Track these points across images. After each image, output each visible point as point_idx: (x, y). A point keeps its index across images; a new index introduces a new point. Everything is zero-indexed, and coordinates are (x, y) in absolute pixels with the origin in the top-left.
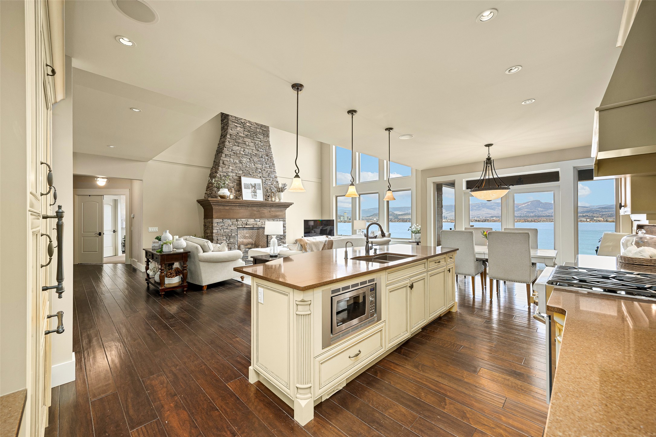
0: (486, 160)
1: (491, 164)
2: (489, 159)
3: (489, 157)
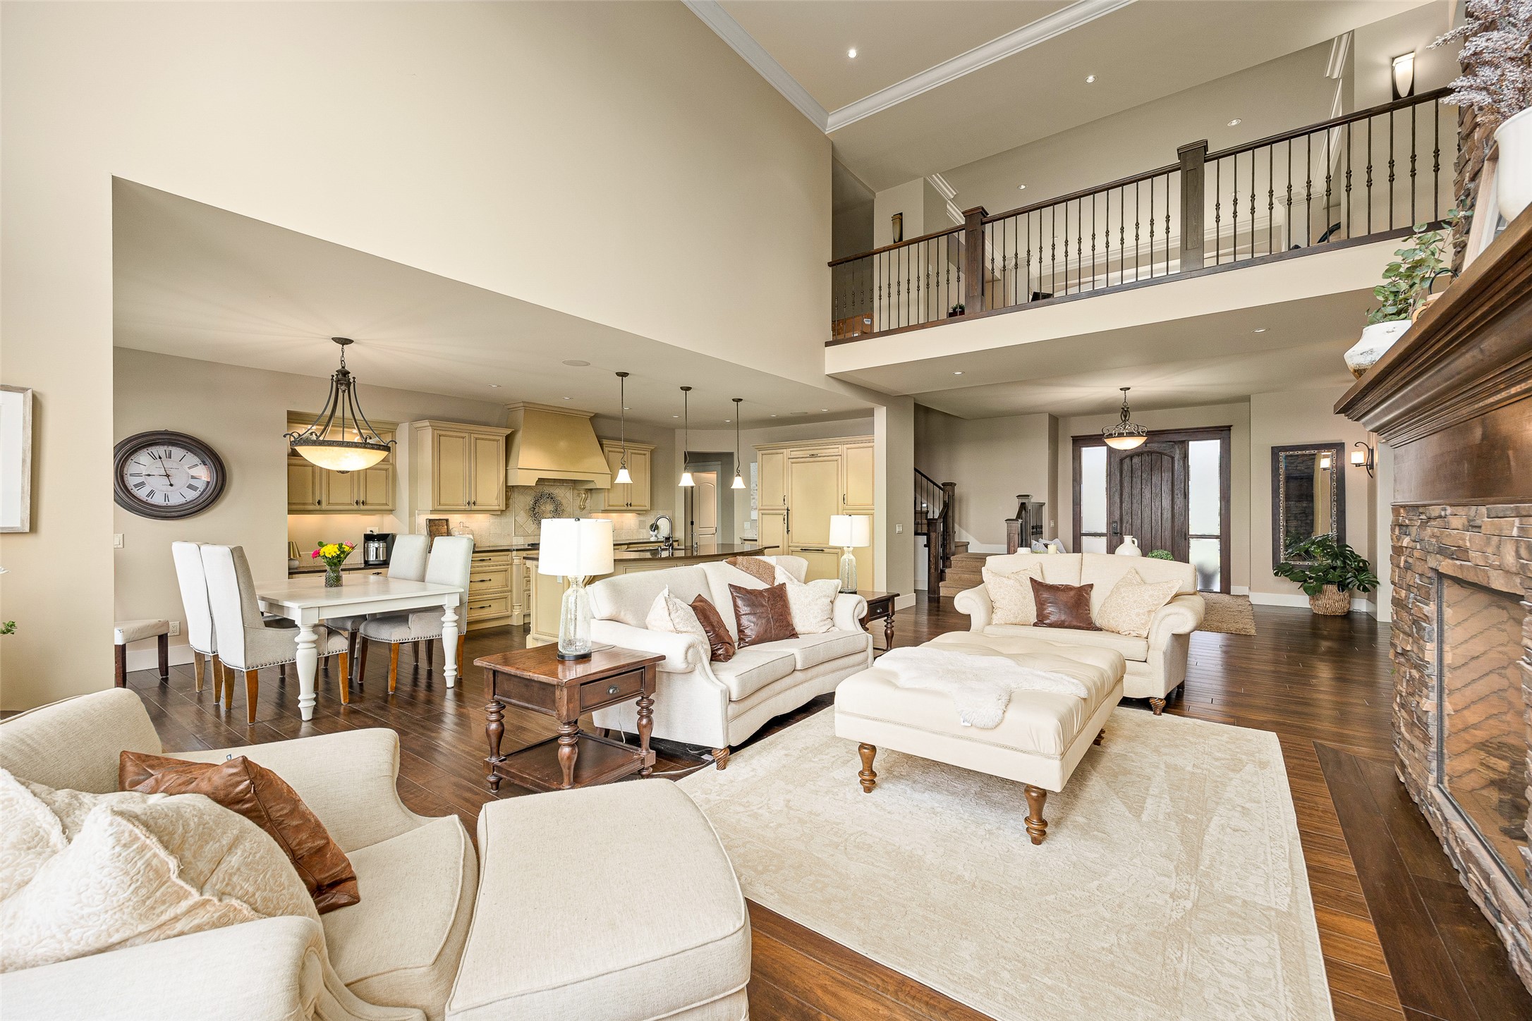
0: (337, 375)
1: (348, 384)
2: (344, 373)
3: (343, 367)
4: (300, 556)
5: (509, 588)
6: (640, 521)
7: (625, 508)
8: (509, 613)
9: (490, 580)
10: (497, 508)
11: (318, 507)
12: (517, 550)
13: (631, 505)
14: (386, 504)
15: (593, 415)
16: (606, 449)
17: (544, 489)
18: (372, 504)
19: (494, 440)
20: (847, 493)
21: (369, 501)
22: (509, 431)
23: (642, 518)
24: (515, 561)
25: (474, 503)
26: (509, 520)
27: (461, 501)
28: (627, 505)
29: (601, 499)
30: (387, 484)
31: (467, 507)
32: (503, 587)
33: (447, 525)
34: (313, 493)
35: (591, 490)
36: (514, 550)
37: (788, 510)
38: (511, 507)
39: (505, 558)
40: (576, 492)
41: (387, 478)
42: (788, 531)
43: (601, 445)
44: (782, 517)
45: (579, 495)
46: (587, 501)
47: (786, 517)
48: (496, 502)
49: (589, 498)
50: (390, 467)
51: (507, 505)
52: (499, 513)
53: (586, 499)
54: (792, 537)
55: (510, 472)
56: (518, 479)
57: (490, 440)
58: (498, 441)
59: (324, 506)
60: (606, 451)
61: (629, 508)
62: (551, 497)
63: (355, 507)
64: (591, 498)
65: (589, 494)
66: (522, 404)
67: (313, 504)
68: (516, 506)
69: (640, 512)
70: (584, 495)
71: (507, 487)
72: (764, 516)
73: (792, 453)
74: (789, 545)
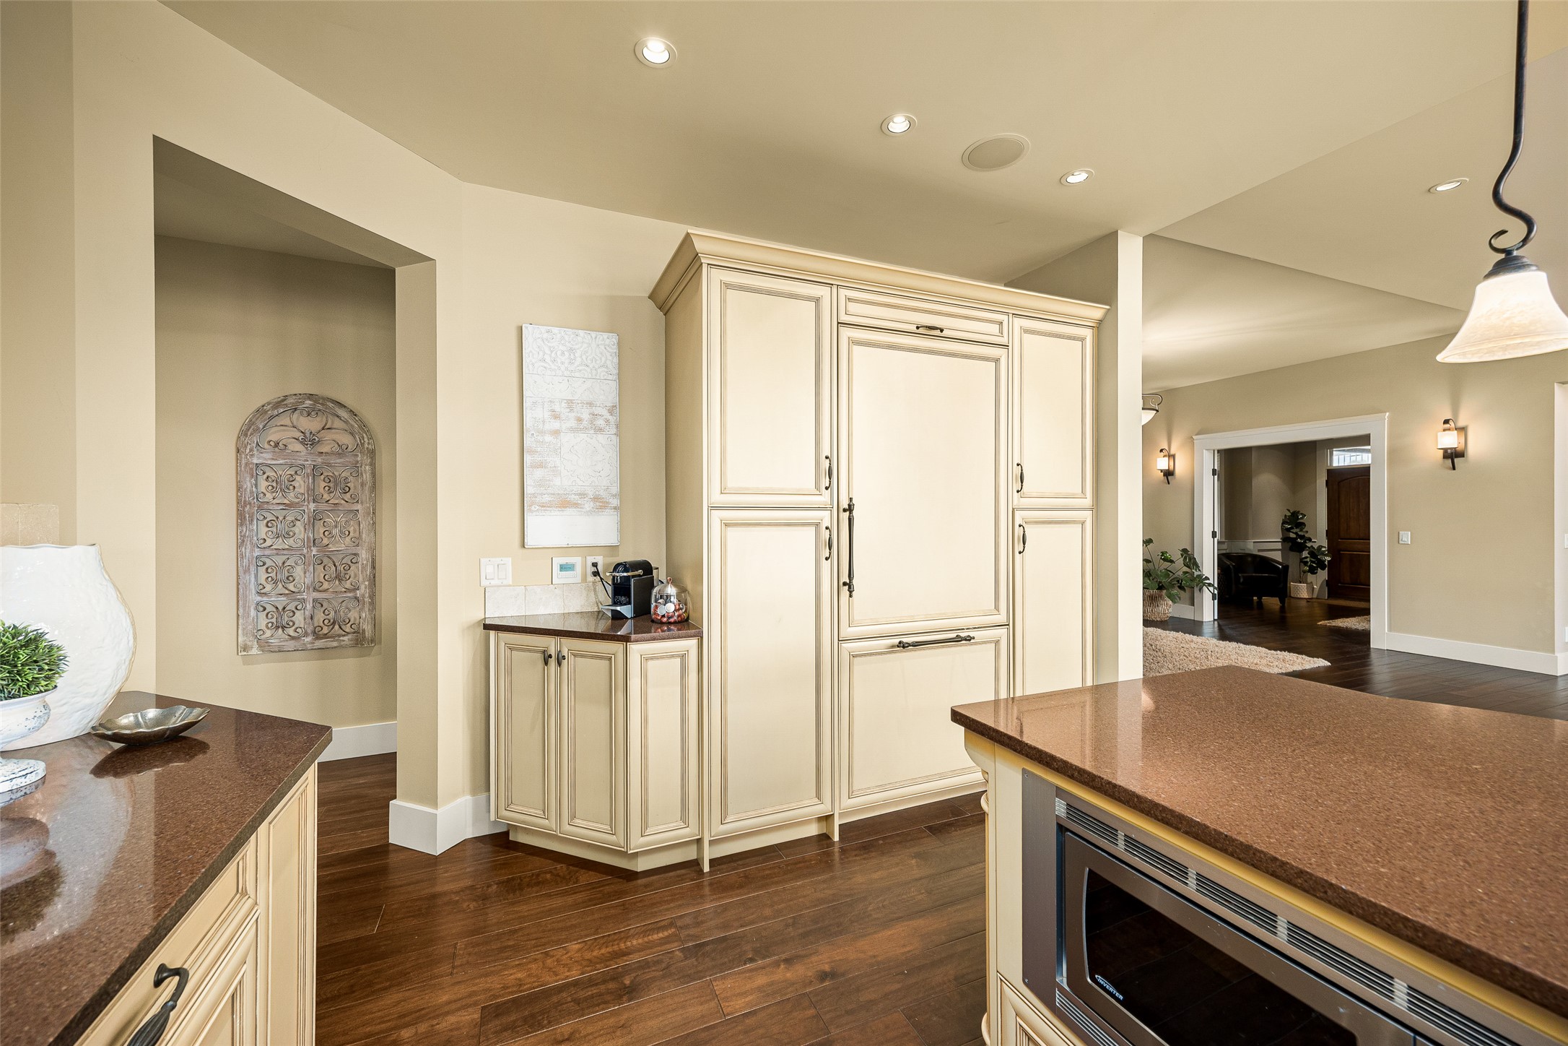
37: (844, 508)
42: (842, 586)
72: (731, 532)
73: (853, 307)
74: (842, 635)
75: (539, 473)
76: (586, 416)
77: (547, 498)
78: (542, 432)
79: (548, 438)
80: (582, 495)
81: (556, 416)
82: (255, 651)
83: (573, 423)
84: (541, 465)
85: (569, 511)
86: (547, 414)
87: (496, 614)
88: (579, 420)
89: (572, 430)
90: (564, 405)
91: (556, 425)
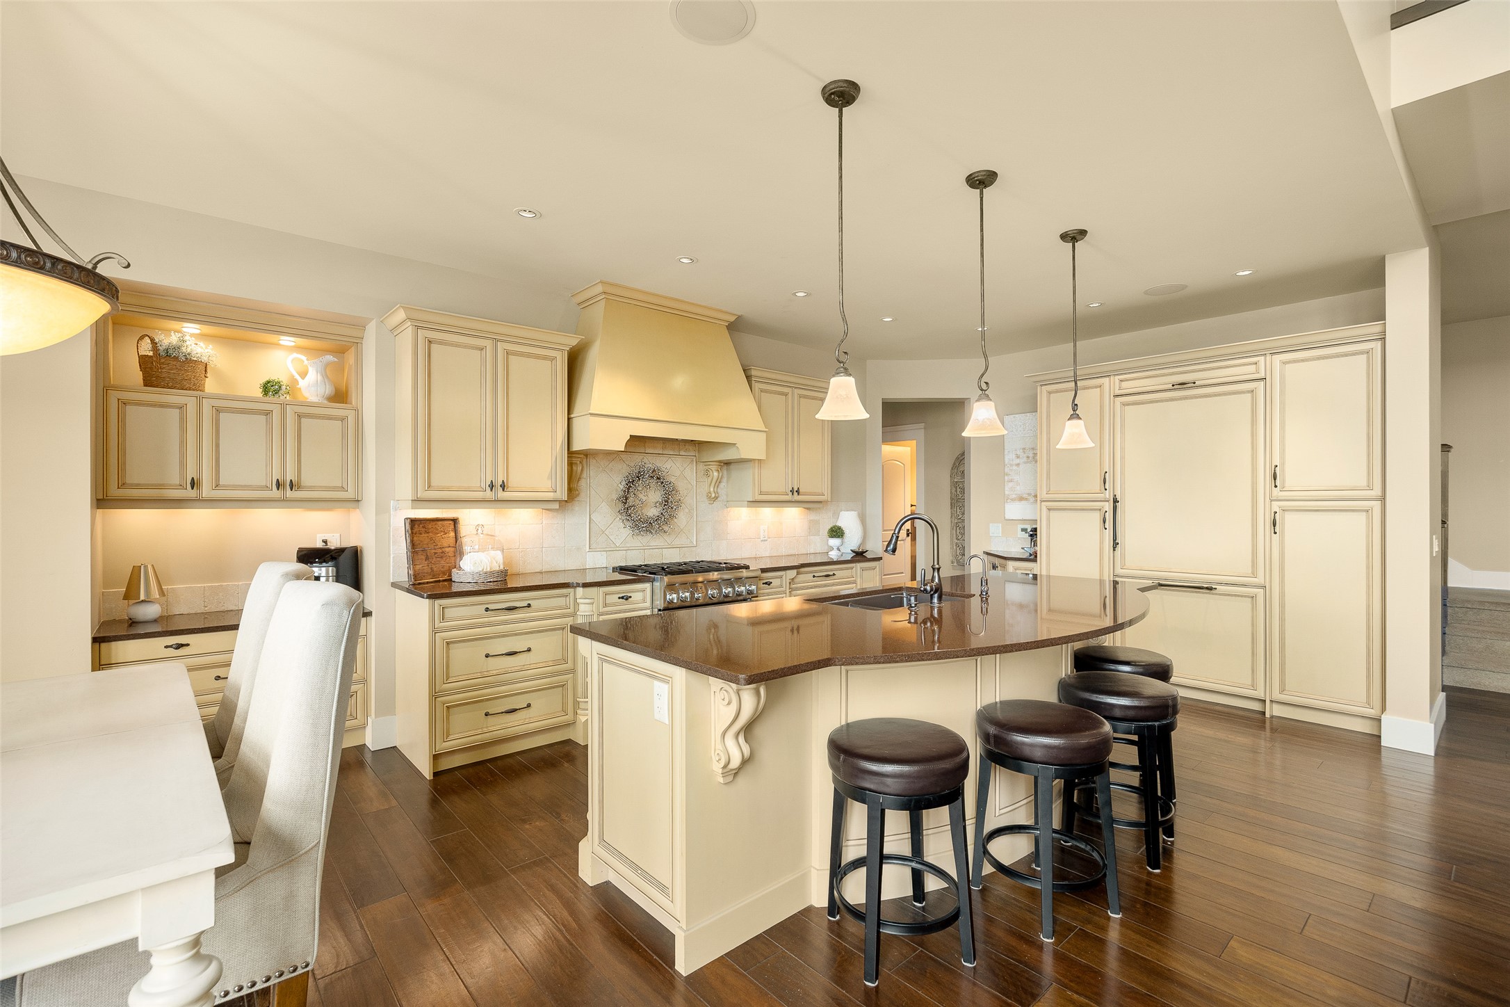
4: (162, 593)
5: (569, 665)
6: (811, 521)
7: (789, 497)
8: (569, 717)
9: (529, 650)
10: (550, 496)
11: (192, 494)
12: (585, 585)
13: (798, 492)
14: (342, 489)
15: (732, 319)
16: (757, 386)
17: (645, 460)
18: (311, 488)
19: (545, 358)
20: (1283, 464)
21: (306, 480)
22: (573, 341)
23: (813, 516)
24: (582, 607)
25: (503, 486)
26: (577, 522)
27: (475, 478)
28: (792, 491)
29: (746, 480)
30: (345, 447)
31: (489, 494)
32: (556, 662)
33: (456, 530)
34: (183, 464)
35: (727, 463)
36: (578, 585)
37: (1115, 501)
38: (582, 494)
39: (561, 601)
40: (701, 466)
41: (344, 435)
42: (1115, 544)
43: (748, 378)
44: (1097, 517)
45: (707, 473)
46: (722, 485)
47: (1109, 517)
48: (548, 484)
49: (725, 480)
50: (351, 415)
51: (572, 492)
52: (556, 506)
53: (719, 481)
54: (1123, 556)
55: (576, 423)
56: (591, 436)
57: (538, 357)
58: (553, 359)
59: (206, 491)
60: (757, 390)
61: (796, 497)
62: (657, 477)
63: (276, 493)
64: (728, 478)
65: (725, 472)
66: (599, 289)
67: (181, 487)
68: (593, 492)
69: (812, 505)
70: (716, 474)
71: (571, 454)
72: (1053, 514)
73: (1124, 384)
74: (1116, 573)
75: (1011, 484)
76: (1031, 455)
77: (1014, 496)
78: (1011, 465)
79: (1015, 468)
80: (1029, 494)
81: (1018, 457)
82: (955, 564)
83: (1025, 459)
84: (1011, 481)
85: (1023, 502)
86: (1014, 456)
87: (994, 550)
88: (1028, 457)
89: (1025, 463)
90: (1021, 451)
91: (1018, 461)
